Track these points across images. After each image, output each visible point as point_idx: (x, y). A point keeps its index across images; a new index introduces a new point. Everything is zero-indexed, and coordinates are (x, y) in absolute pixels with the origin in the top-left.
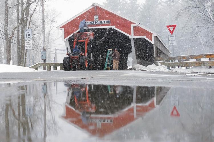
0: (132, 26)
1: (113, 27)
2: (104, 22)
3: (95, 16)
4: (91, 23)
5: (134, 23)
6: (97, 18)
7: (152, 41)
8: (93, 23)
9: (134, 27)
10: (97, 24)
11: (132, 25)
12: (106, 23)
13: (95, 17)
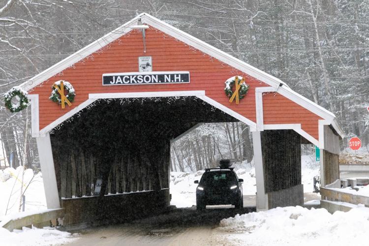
0: (259, 92)
1: (201, 94)
2: (169, 80)
3: (140, 59)
4: (129, 79)
5: (264, 85)
6: (148, 65)
7: (317, 139)
8: (136, 79)
9: (266, 95)
10: (147, 82)
11: (257, 89)
12: (178, 80)
13: (142, 61)
